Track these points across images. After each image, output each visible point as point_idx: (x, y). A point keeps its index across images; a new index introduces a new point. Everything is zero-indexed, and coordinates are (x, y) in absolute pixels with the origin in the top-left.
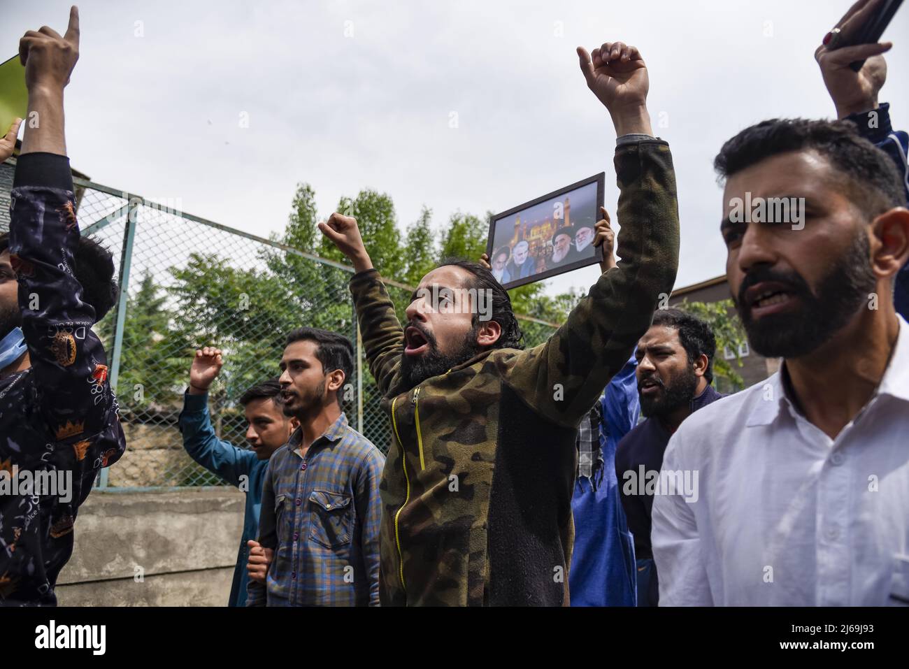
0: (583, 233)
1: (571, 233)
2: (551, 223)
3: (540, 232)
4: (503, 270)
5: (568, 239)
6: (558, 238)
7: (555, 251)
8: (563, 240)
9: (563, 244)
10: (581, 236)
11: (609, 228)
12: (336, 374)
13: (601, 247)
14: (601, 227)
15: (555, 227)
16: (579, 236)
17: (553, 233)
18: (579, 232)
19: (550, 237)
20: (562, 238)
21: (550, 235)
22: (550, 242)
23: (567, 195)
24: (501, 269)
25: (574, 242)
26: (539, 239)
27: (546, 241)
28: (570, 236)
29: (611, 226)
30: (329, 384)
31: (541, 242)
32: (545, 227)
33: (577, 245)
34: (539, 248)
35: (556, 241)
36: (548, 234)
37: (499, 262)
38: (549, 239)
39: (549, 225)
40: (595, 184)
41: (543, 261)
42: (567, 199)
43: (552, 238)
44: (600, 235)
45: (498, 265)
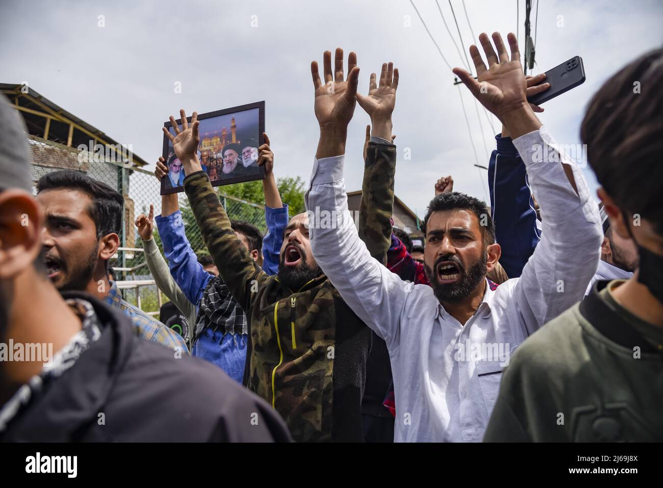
0: (248, 151)
1: (238, 149)
2: (220, 138)
3: (211, 144)
4: (179, 173)
5: (235, 154)
6: (227, 152)
7: (224, 163)
8: (230, 155)
9: (231, 158)
10: (246, 154)
11: (270, 151)
12: (110, 238)
13: (264, 166)
14: (263, 150)
15: (224, 142)
16: (244, 153)
17: (222, 147)
18: (245, 150)
19: (220, 150)
20: (231, 153)
21: (220, 148)
22: (220, 155)
23: (233, 115)
24: (178, 172)
25: (241, 159)
26: (210, 150)
27: (216, 154)
28: (238, 153)
29: (271, 149)
30: (101, 251)
31: (212, 153)
32: (215, 141)
33: (244, 161)
34: (211, 159)
35: (225, 155)
36: (217, 148)
37: (175, 165)
38: (219, 151)
39: (219, 140)
40: (257, 111)
41: (215, 170)
42: (234, 119)
43: (222, 150)
44: (263, 157)
45: (174, 168)
